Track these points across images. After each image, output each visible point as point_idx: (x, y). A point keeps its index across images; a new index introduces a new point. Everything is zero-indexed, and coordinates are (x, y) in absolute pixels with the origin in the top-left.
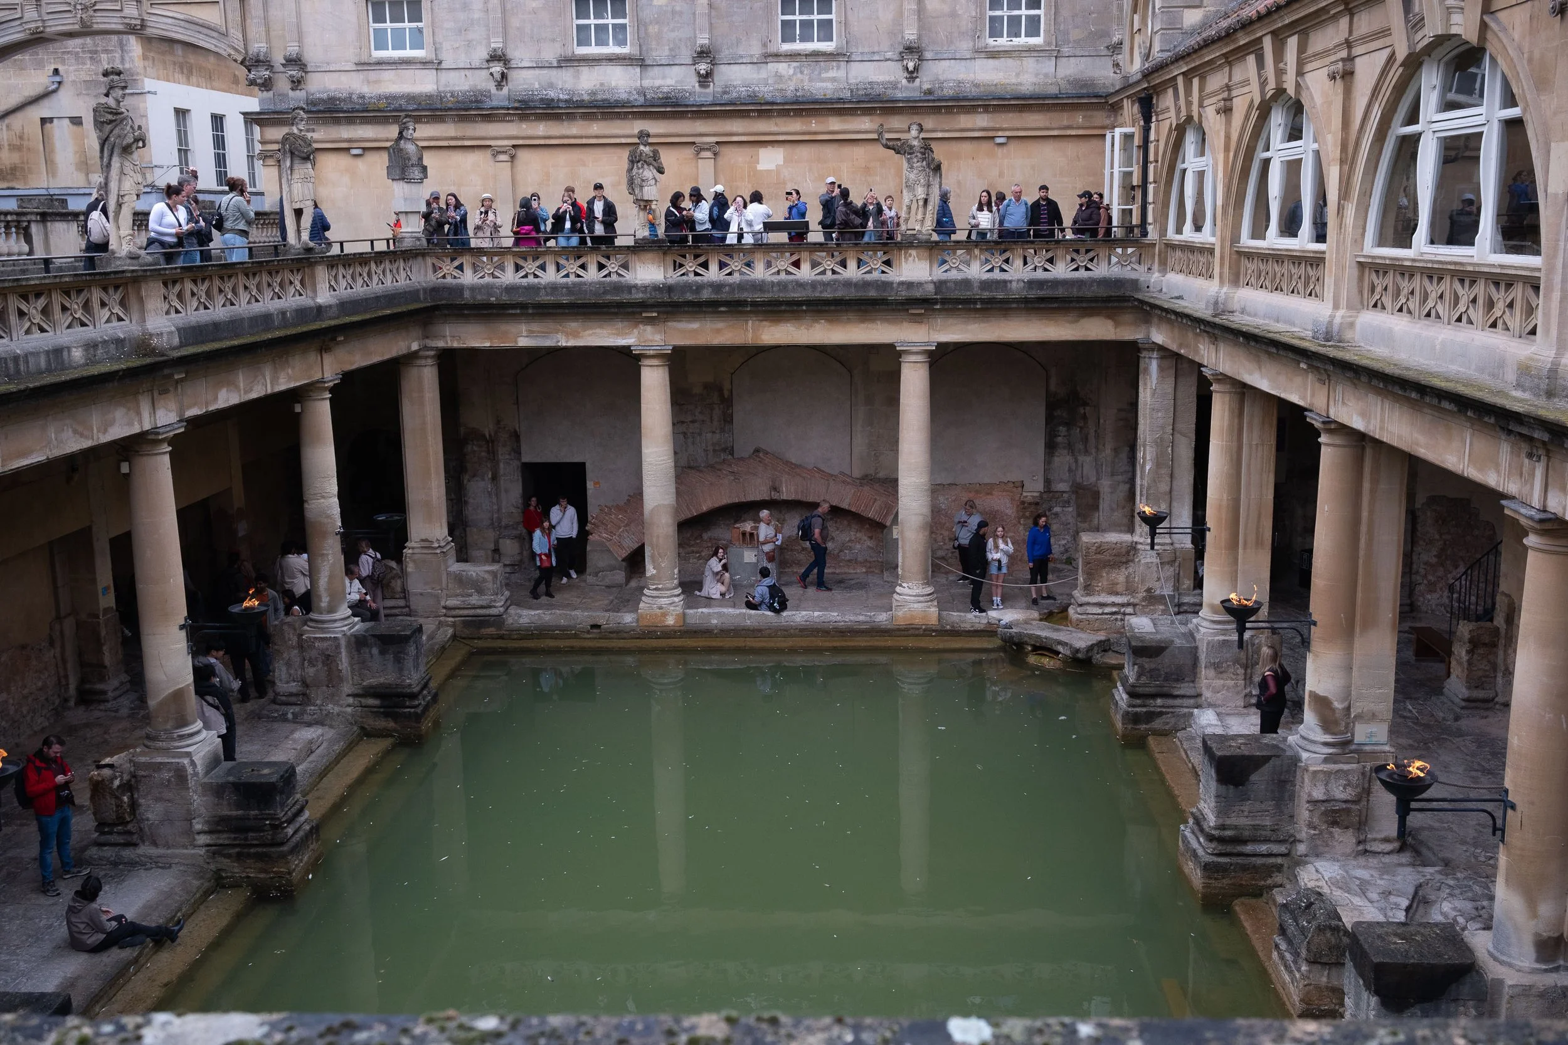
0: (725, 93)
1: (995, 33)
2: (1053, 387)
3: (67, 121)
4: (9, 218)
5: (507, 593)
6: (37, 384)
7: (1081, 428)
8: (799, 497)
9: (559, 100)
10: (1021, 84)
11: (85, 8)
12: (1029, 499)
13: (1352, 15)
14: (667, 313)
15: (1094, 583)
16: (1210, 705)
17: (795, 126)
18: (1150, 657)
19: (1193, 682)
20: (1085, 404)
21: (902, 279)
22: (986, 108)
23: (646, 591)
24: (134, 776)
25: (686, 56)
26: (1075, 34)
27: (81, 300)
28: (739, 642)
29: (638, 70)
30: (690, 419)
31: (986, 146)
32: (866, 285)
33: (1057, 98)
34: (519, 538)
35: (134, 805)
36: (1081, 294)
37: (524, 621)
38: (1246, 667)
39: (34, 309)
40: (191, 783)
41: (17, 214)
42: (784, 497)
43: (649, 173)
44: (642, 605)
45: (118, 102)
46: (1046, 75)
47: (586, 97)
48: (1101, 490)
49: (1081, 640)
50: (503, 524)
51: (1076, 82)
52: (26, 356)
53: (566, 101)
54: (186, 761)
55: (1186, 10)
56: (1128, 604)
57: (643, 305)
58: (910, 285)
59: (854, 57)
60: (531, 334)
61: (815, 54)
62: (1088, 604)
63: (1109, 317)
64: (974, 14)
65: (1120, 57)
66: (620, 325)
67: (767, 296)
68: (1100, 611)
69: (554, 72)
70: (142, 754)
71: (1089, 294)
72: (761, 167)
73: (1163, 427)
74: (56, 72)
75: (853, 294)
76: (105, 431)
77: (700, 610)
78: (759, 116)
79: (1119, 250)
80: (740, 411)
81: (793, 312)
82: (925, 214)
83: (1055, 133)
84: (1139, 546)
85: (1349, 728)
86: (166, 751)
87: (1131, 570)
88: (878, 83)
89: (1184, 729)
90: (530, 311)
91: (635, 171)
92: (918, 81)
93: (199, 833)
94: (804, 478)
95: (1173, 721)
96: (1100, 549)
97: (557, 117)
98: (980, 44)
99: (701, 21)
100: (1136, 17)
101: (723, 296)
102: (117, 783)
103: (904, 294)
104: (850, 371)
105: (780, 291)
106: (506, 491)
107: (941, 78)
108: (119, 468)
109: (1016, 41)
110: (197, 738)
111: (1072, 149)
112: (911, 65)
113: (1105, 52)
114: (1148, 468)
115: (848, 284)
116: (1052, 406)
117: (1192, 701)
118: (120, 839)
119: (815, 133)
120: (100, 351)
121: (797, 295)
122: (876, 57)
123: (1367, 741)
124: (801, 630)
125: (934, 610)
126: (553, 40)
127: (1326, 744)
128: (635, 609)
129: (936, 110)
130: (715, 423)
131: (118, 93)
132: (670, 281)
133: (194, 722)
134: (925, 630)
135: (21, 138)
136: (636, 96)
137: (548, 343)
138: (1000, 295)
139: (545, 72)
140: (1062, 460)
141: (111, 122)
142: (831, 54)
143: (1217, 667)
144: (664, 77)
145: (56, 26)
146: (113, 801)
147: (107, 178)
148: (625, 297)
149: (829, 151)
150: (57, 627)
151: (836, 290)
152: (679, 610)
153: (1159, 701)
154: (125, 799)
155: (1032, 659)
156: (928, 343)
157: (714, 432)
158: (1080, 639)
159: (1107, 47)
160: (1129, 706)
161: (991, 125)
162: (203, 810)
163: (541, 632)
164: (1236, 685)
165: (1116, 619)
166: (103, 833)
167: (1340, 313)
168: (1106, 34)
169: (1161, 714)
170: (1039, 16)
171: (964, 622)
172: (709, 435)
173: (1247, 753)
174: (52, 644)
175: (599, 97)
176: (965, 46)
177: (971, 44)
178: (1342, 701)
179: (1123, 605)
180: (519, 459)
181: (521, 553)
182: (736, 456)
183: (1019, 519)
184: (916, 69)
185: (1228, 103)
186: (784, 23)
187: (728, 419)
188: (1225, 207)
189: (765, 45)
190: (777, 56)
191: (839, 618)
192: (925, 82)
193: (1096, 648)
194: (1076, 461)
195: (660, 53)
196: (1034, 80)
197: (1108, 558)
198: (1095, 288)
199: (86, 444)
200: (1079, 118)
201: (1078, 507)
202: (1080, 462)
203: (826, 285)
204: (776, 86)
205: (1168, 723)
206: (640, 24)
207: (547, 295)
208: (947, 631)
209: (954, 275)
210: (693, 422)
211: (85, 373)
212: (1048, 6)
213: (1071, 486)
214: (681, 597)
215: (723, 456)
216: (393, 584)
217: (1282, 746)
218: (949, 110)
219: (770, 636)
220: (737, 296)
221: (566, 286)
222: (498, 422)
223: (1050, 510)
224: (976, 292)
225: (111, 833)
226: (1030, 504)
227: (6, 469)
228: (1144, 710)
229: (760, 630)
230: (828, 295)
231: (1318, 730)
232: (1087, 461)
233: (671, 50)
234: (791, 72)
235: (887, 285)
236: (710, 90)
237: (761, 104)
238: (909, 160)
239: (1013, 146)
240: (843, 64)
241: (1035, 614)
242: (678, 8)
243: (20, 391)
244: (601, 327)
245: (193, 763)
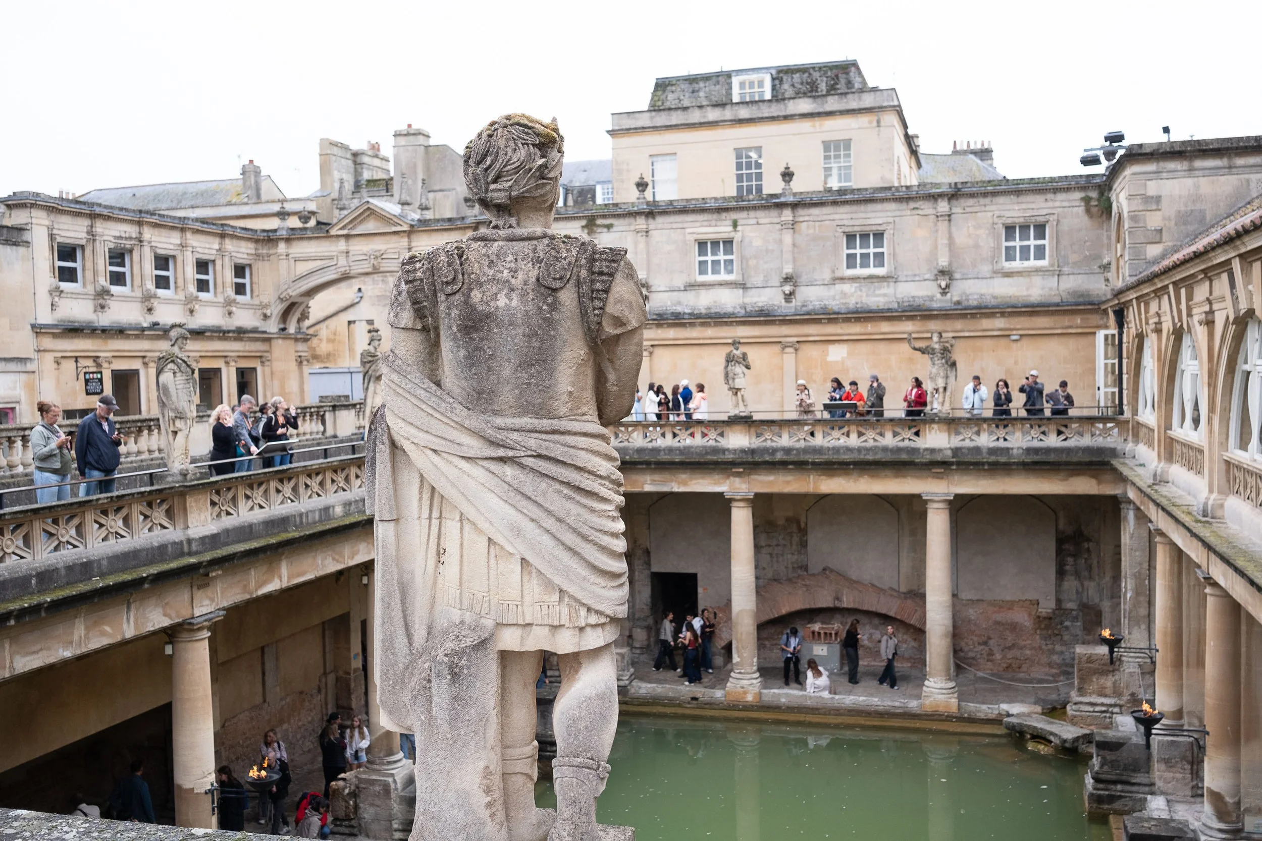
0: (803, 306)
1: (1010, 257)
2: (1061, 526)
3: (365, 323)
4: (313, 410)
5: (632, 670)
6: (311, 532)
7: (1086, 559)
8: (856, 606)
9: (684, 313)
10: (1030, 296)
11: (376, 258)
12: (1044, 615)
13: (1211, 281)
14: (751, 469)
15: (1086, 686)
16: (1163, 793)
17: (856, 329)
18: (1111, 750)
19: (1148, 772)
20: (1088, 540)
21: (927, 446)
22: (1003, 314)
23: (732, 674)
24: (358, 787)
25: (776, 280)
26: (1073, 258)
27: (343, 475)
28: (801, 717)
29: (741, 291)
30: (775, 542)
31: (1003, 341)
32: (899, 450)
33: (1058, 305)
34: (648, 628)
35: (356, 807)
36: (1068, 459)
37: (643, 691)
38: (1192, 764)
39: (314, 483)
40: (393, 795)
41: (318, 407)
42: (845, 605)
43: (739, 369)
44: (729, 684)
45: (376, 349)
46: (1051, 289)
47: (703, 311)
48: (1103, 609)
49: (1067, 732)
50: (636, 617)
51: (1075, 293)
52: (307, 513)
53: (689, 314)
54: (390, 780)
55: (1149, 246)
56: (1115, 705)
57: (733, 464)
58: (932, 451)
59: (899, 279)
60: (653, 482)
61: (871, 277)
62: (1081, 703)
63: (1093, 477)
64: (992, 245)
65: (1109, 274)
66: (717, 477)
67: (824, 458)
68: (1091, 709)
69: (682, 294)
70: (364, 772)
71: (1075, 459)
72: (830, 358)
73: (1140, 564)
74: (360, 290)
75: (889, 457)
76: (353, 558)
77: (773, 691)
78: (828, 323)
79: (1101, 426)
80: (814, 538)
81: (843, 469)
82: (944, 398)
83: (1059, 331)
84: (1123, 658)
85: (1240, 819)
86: (378, 772)
87: (1117, 677)
88: (919, 297)
89: (1140, 811)
90: (653, 466)
91: (730, 368)
92: (949, 295)
93: (396, 831)
94: (860, 592)
95: (1131, 803)
96: (1090, 659)
97: (683, 325)
98: (997, 267)
99: (788, 256)
100: (1119, 246)
101: (792, 457)
102: (347, 791)
103: (928, 457)
104: (898, 510)
105: (833, 454)
106: (639, 592)
107: (968, 292)
108: (361, 580)
109: (1026, 264)
110: (399, 764)
111: (1072, 343)
112: (943, 284)
113: (1098, 270)
114: (1129, 595)
115: (885, 449)
116: (1061, 541)
117: (1147, 789)
118: (347, 831)
119: (871, 334)
120: (353, 507)
121: (847, 457)
122: (917, 278)
123: (1255, 830)
124: (849, 711)
125: (954, 701)
126: (682, 272)
127: (1220, 830)
128: (724, 689)
129: (964, 316)
130: (794, 547)
131: (376, 343)
132: (753, 446)
133: (398, 753)
134: (947, 716)
135: (335, 334)
136: (739, 310)
137: (665, 489)
138: (1003, 459)
139: (675, 293)
140: (1070, 584)
141: (370, 362)
142: (883, 277)
143: (1167, 761)
144: (759, 296)
145: (357, 269)
146: (343, 804)
147: (366, 396)
148: (720, 457)
149: (882, 347)
150: (323, 680)
151: (876, 454)
152: (756, 690)
153: (1119, 787)
154: (351, 803)
155: (1031, 746)
156: (948, 494)
157: (793, 554)
158: (1069, 731)
159: (1100, 267)
160: (1095, 789)
161: (1007, 326)
162: (399, 815)
163: (655, 701)
164: (1184, 778)
165: (1105, 717)
166: (336, 825)
167: (1214, 496)
168: (1099, 257)
169: (1120, 797)
170: (1044, 245)
171: (979, 711)
172: (789, 556)
173: (1154, 833)
174: (319, 691)
175: (713, 311)
176: (986, 269)
177: (990, 267)
178: (1232, 797)
179: (1111, 706)
180: (649, 569)
181: (648, 639)
182: (810, 572)
183: (1036, 629)
184: (948, 286)
185: (1158, 326)
186: (848, 256)
187: (804, 544)
188: (1160, 402)
189: (833, 272)
190: (842, 279)
191: (879, 703)
192: (955, 295)
193: (1081, 741)
194: (1082, 585)
195: (756, 279)
196: (1041, 292)
197: (1097, 666)
198: (1080, 454)
199: (340, 567)
200: (1078, 320)
201: (1084, 622)
202: (1085, 586)
203: (868, 450)
204: (842, 301)
205: (1126, 806)
206: (743, 258)
207: (665, 454)
208: (965, 718)
209: (968, 443)
210: (778, 545)
211: (341, 523)
212: (1051, 237)
213: (1079, 606)
214: (759, 680)
215: (799, 572)
216: (551, 659)
217: (1186, 829)
218: (973, 316)
219: (825, 714)
220: (803, 457)
221: (679, 449)
222: (635, 542)
223: (1061, 624)
224: (986, 458)
225: (341, 826)
226: (1045, 618)
227: (290, 584)
228: (1107, 793)
229: (817, 709)
230: (870, 457)
231: (1214, 818)
232: (1091, 586)
233: (765, 277)
234: (853, 290)
235: (915, 451)
236: (793, 304)
237: (829, 314)
238: (931, 359)
239: (1025, 341)
240: (892, 284)
241: (1039, 709)
242: (770, 248)
243: (301, 537)
244: (703, 478)
245: (395, 781)
